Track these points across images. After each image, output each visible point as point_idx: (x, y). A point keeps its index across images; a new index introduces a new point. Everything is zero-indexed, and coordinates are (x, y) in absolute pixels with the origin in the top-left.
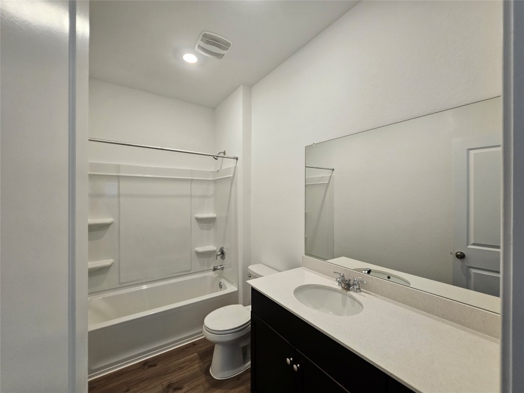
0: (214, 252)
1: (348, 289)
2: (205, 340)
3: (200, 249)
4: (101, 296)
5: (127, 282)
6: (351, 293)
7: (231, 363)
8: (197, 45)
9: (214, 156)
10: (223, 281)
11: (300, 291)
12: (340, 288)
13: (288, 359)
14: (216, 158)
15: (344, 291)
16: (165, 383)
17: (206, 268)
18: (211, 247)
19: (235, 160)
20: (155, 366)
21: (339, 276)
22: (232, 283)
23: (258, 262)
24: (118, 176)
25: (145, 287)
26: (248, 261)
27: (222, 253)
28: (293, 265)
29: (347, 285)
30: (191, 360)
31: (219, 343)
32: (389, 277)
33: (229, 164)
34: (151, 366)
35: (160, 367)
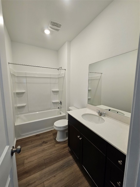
0: (58, 102)
1: (101, 116)
2: (55, 130)
3: (54, 101)
4: (23, 115)
5: (31, 111)
6: (102, 117)
7: (63, 137)
8: (49, 26)
9: (57, 69)
10: (61, 112)
11: (84, 115)
12: (98, 115)
13: (78, 136)
14: (58, 69)
15: (99, 116)
16: (43, 141)
17: (56, 108)
18: (57, 101)
19: (65, 70)
20: (39, 136)
21: (98, 111)
22: (64, 113)
23: (72, 106)
24: (26, 76)
25: (37, 112)
26: (69, 106)
27: (61, 103)
28: (83, 107)
29: (101, 114)
30: (50, 135)
31: (59, 131)
32: (118, 113)
33: (63, 72)
34: (38, 136)
35: (41, 136)
